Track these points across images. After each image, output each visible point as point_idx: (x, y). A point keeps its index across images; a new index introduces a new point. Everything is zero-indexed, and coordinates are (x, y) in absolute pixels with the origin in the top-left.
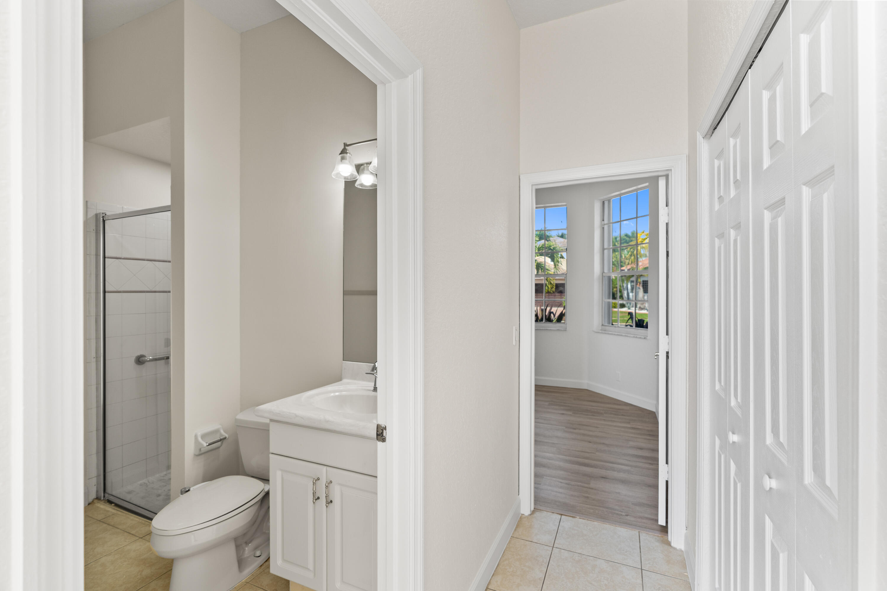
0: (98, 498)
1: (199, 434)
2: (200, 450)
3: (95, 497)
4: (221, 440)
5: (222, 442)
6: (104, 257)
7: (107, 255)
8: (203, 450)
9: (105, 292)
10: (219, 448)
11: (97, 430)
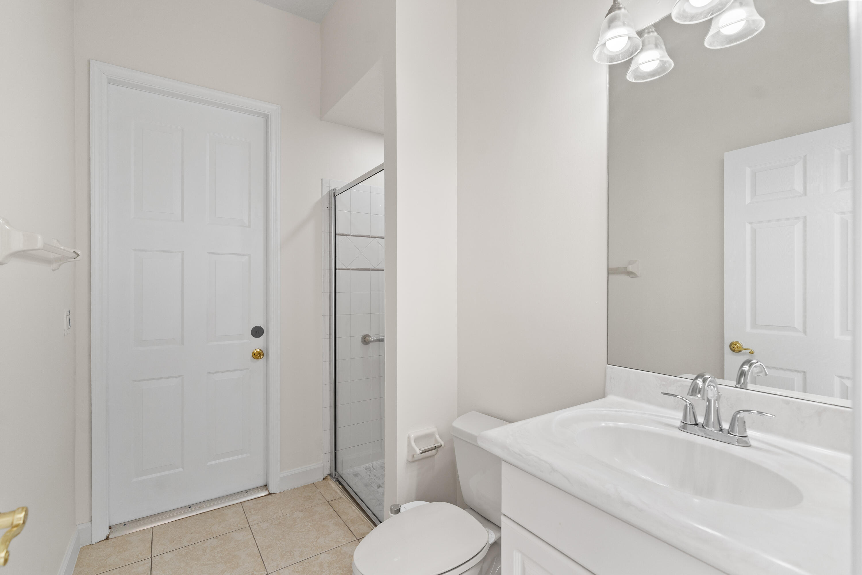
0: (330, 475)
1: (412, 436)
2: (413, 456)
3: (329, 473)
4: (436, 448)
5: (437, 451)
6: (335, 234)
7: (337, 232)
8: (416, 457)
9: (335, 269)
10: (433, 456)
11: (330, 407)
